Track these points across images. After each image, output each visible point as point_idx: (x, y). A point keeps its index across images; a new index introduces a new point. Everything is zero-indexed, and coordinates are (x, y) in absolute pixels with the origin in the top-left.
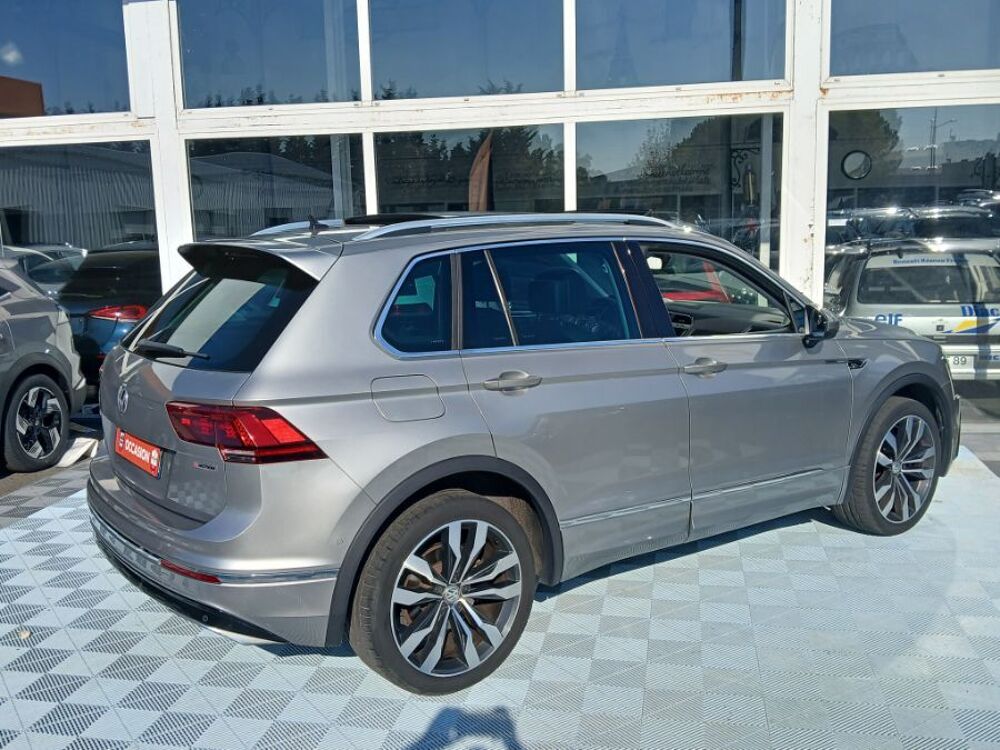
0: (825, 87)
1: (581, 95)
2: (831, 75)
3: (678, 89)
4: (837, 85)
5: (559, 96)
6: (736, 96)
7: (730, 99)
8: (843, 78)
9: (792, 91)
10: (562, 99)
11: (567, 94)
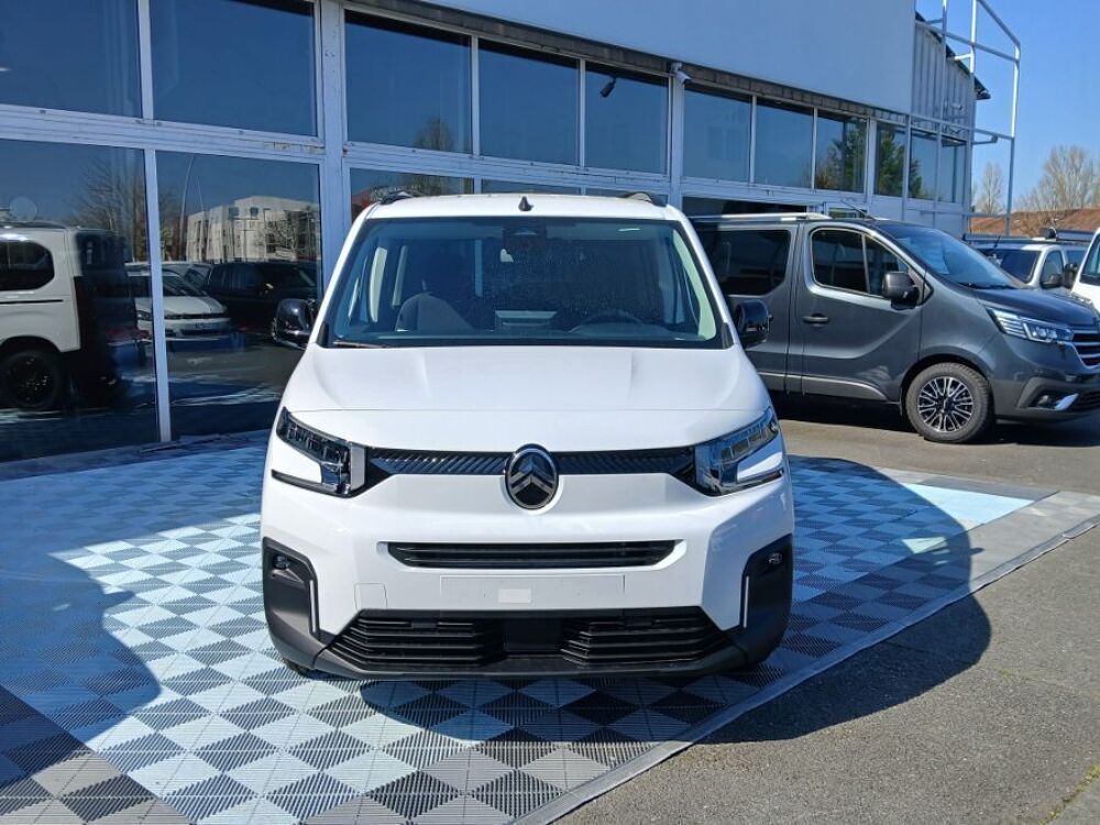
0: (346, 148)
1: (159, 125)
2: (349, 140)
3: (241, 133)
4: (353, 148)
5: (139, 123)
6: (285, 146)
7: (280, 147)
8: (357, 144)
9: (323, 148)
10: (139, 126)
11: (146, 122)
